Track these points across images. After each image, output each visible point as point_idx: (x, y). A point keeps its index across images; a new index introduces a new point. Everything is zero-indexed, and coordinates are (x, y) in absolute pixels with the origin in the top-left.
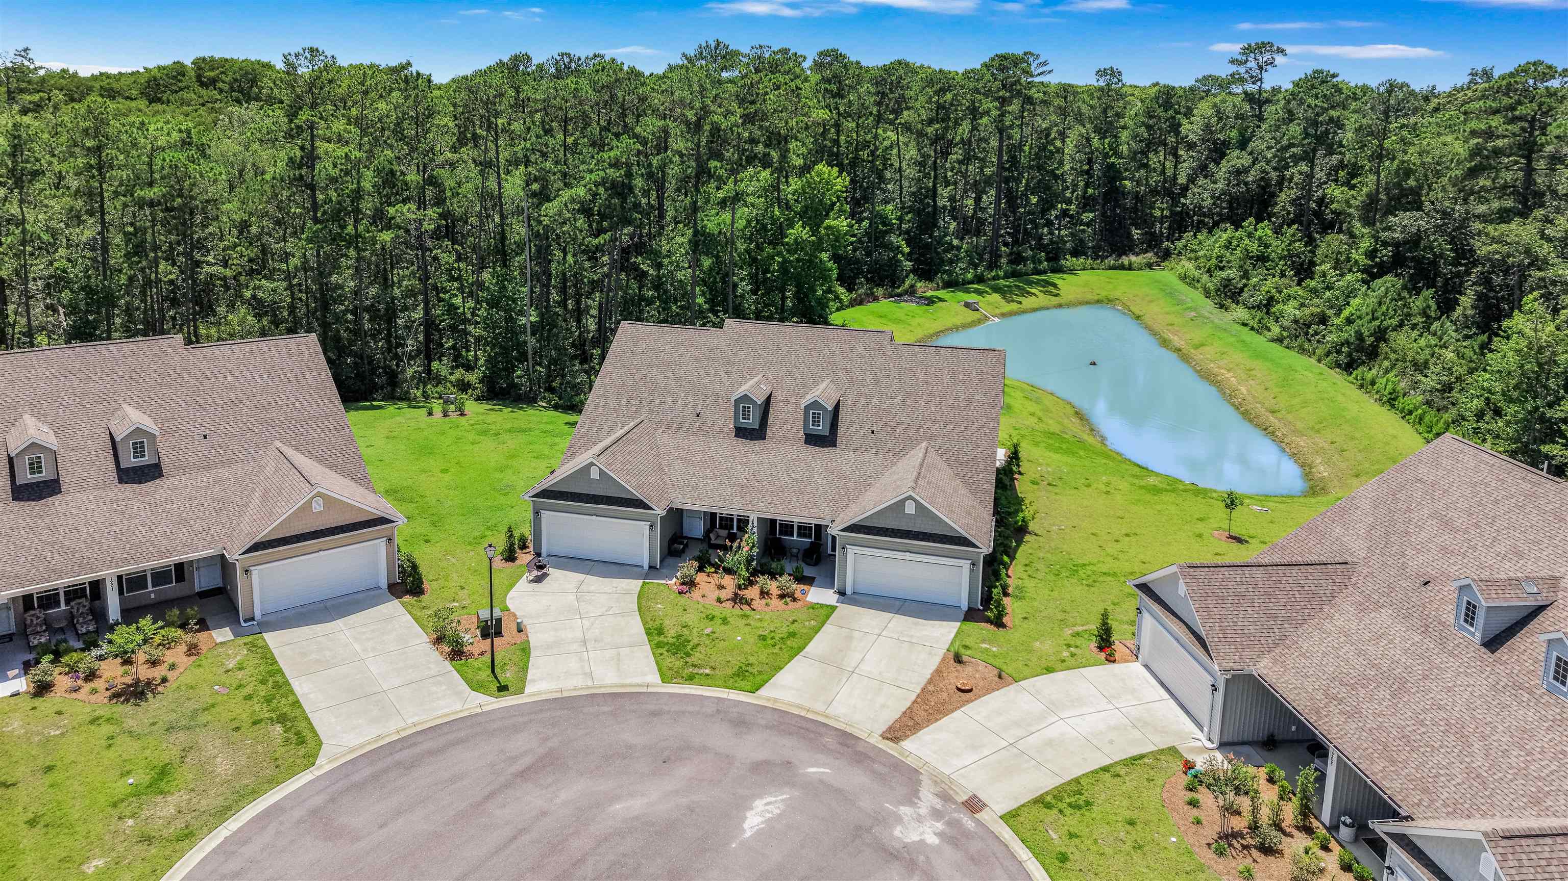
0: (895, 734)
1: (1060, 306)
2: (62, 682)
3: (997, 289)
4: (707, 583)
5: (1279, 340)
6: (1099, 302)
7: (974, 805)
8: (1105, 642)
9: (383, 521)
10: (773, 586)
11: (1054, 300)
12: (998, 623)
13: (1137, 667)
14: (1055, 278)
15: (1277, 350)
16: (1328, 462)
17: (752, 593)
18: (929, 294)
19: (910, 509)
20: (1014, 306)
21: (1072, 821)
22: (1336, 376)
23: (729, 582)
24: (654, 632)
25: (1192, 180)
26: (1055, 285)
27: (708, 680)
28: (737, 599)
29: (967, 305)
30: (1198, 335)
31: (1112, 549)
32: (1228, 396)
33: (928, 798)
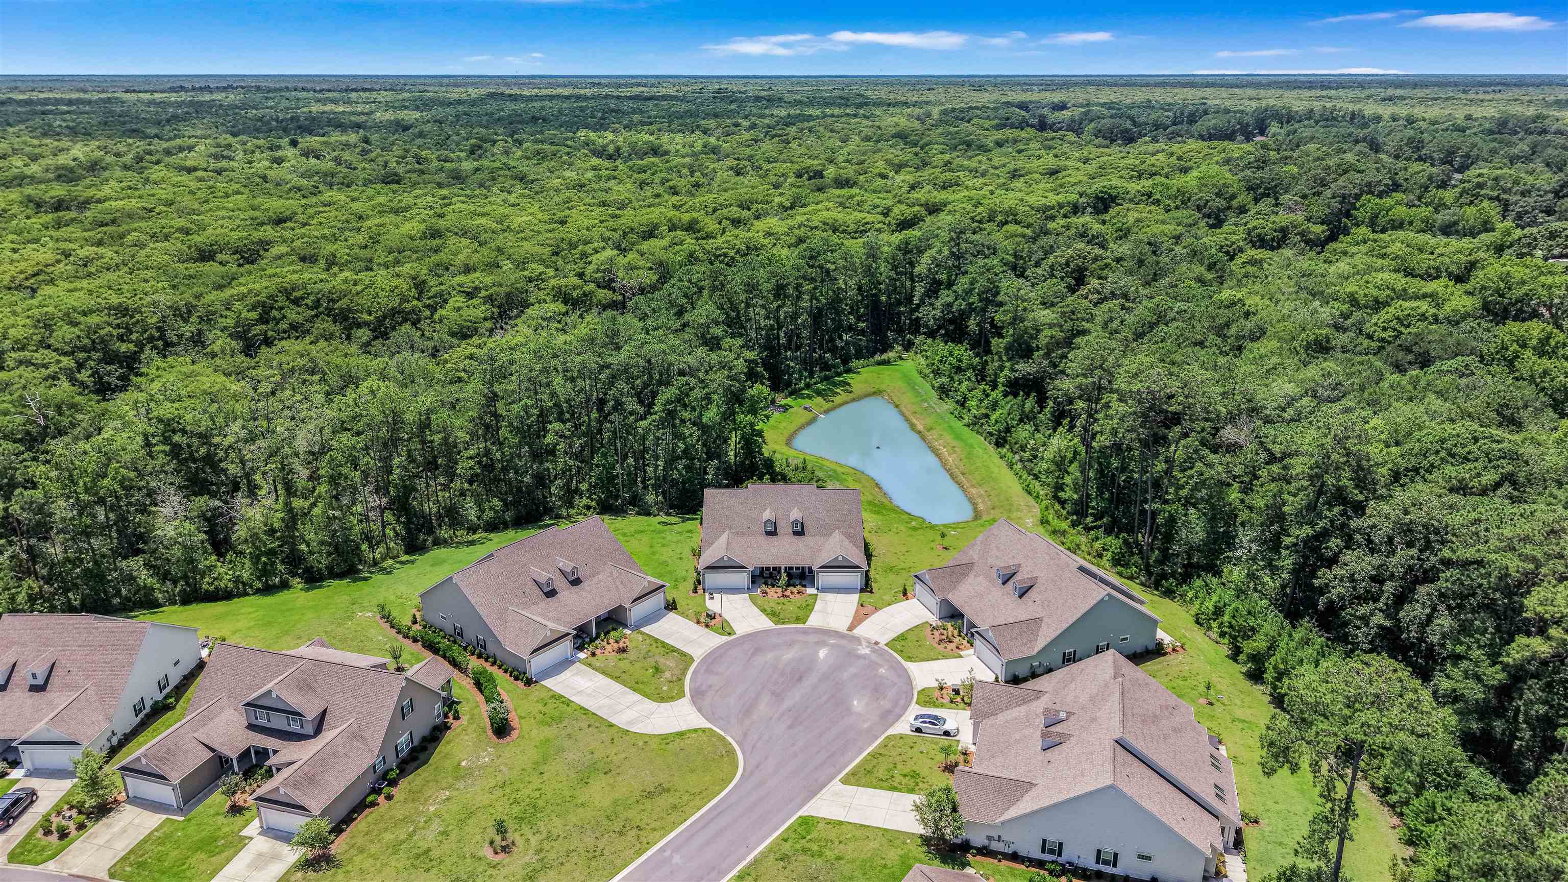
0: (851, 629)
1: (854, 400)
2: (598, 652)
3: (819, 393)
4: (771, 591)
5: (968, 425)
6: (874, 393)
7: (876, 643)
8: (905, 593)
9: (663, 586)
10: (795, 590)
11: (851, 396)
12: (871, 592)
13: (915, 600)
14: (848, 377)
15: (967, 432)
16: (983, 502)
17: (788, 593)
18: (783, 402)
19: (840, 558)
20: (830, 404)
21: (902, 643)
22: (991, 448)
23: (779, 590)
24: (764, 611)
25: (922, 302)
26: (849, 384)
27: (789, 623)
28: (783, 596)
29: (805, 408)
30: (929, 421)
31: (902, 558)
32: (944, 464)
33: (864, 643)
